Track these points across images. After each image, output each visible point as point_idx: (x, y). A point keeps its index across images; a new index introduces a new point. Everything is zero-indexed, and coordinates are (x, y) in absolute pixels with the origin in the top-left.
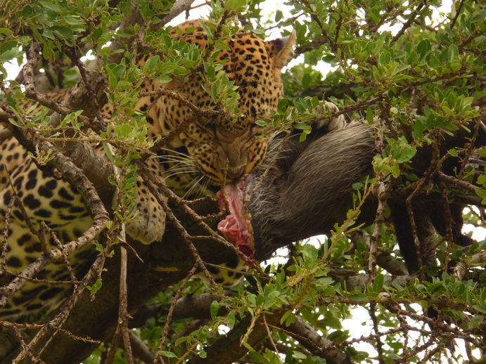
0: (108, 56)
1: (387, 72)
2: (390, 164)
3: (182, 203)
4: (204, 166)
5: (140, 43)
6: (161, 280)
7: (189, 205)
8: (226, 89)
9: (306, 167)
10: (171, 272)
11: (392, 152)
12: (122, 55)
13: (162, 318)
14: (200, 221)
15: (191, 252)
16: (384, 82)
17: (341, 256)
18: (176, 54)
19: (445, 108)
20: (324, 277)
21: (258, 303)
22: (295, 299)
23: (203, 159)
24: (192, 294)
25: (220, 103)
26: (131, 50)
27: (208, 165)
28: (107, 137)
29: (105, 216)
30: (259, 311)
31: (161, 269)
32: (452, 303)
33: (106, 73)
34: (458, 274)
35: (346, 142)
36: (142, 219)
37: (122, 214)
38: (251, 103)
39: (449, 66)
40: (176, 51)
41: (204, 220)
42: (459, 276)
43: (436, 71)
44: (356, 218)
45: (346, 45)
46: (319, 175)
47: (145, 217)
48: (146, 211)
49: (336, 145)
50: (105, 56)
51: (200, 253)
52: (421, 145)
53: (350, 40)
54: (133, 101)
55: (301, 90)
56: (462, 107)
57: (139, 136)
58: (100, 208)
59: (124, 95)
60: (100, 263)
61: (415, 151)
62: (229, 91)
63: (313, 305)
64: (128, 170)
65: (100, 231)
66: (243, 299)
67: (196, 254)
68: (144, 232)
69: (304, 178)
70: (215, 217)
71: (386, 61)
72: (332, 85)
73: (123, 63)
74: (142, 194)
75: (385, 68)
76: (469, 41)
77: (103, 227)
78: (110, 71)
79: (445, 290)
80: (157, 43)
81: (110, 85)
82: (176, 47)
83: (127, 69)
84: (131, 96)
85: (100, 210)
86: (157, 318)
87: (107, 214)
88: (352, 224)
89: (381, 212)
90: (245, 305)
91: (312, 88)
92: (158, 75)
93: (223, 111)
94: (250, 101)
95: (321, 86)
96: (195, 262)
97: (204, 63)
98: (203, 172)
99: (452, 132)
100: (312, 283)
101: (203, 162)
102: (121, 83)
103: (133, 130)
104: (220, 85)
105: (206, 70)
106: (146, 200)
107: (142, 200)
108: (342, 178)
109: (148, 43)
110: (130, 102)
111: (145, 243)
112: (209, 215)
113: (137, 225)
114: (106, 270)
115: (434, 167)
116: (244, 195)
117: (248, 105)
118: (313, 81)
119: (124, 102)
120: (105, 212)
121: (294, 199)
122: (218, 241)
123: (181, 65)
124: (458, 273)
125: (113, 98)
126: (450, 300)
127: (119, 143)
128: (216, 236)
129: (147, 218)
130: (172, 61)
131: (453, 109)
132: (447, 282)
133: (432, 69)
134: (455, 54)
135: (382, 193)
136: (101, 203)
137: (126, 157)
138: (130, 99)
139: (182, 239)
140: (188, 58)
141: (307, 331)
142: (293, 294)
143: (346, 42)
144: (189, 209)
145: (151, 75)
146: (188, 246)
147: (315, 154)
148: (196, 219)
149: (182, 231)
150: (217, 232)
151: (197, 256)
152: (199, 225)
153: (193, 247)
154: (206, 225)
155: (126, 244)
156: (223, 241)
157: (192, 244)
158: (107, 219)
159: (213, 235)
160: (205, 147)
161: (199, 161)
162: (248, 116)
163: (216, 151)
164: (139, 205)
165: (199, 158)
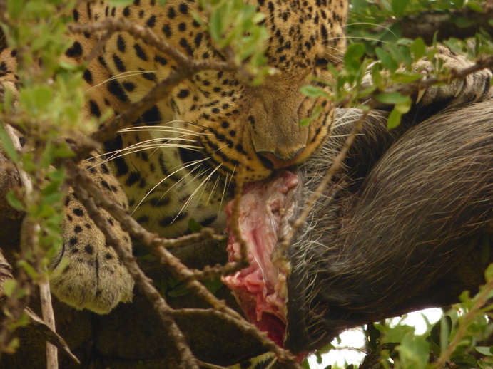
3: (155, 245)
4: (223, 147)
7: (169, 248)
8: (240, 18)
9: (401, 173)
14: (189, 279)
15: (172, 342)
17: (471, 349)
23: (221, 131)
25: (228, 48)
27: (230, 144)
29: (4, 271)
35: (481, 127)
36: (85, 268)
37: (34, 265)
38: (321, 19)
41: (198, 278)
46: (426, 190)
47: (90, 263)
48: (89, 250)
49: (461, 132)
59: (40, 28)
62: (247, 23)
67: (182, 346)
68: (94, 292)
69: (397, 195)
72: (452, 10)
74: (75, 217)
84: (53, 31)
87: (7, 268)
93: (233, 64)
94: (320, 14)
95: (429, 13)
96: (180, 361)
98: (218, 158)
101: (221, 138)
102: (31, 6)
104: (229, 12)
106: (85, 228)
107: (78, 229)
108: (473, 199)
110: (50, 42)
111: (101, 312)
112: (208, 268)
113: (78, 281)
116: (281, 225)
117: (316, 20)
121: (375, 233)
122: (226, 320)
127: (28, 125)
128: (222, 310)
129: (95, 264)
138: (51, 37)
144: (169, 255)
146: (164, 328)
147: (419, 146)
148: (183, 275)
149: (155, 298)
150: (223, 301)
151: (184, 349)
152: (188, 287)
153: (176, 332)
154: (203, 288)
155: (44, 327)
156: (237, 321)
157: (174, 325)
158: (8, 276)
159: (217, 307)
160: (226, 106)
161: (211, 136)
162: (316, 42)
163: (249, 115)
164: (74, 241)
165: (211, 130)
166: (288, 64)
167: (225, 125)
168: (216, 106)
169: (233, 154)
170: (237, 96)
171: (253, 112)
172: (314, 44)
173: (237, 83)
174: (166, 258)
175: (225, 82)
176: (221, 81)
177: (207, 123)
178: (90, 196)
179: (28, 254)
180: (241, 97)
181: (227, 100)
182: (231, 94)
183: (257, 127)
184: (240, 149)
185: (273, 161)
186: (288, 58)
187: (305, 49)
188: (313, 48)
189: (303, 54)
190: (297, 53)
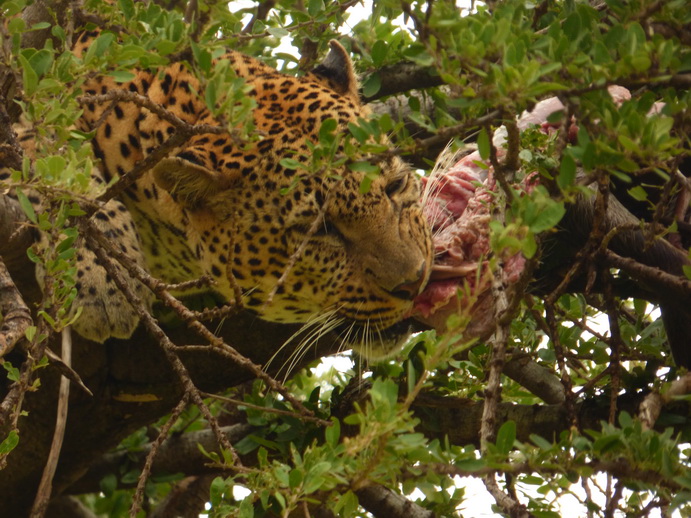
0: (21, 34)
1: (521, 79)
2: (519, 236)
3: (160, 288)
5: (79, 11)
6: (127, 416)
8: (231, 90)
10: (144, 403)
11: (523, 213)
12: (47, 32)
13: (128, 475)
14: (191, 319)
15: (177, 374)
16: (514, 97)
18: (142, 29)
19: (624, 140)
20: (407, 433)
21: (294, 483)
22: (359, 471)
23: (350, 295)
24: (182, 432)
25: (222, 116)
26: (62, 23)
28: (22, 180)
29: (24, 314)
30: (294, 498)
31: (128, 398)
32: (637, 470)
33: (19, 65)
34: (647, 415)
39: (628, 63)
40: (144, 24)
41: (199, 319)
42: (649, 417)
43: (606, 71)
44: (462, 330)
45: (444, 28)
50: (16, 36)
51: (191, 376)
52: (572, 199)
53: (451, 19)
54: (68, 115)
55: (369, 70)
56: (653, 135)
57: (79, 176)
58: (15, 300)
59: (53, 103)
60: (15, 401)
61: (561, 212)
62: (238, 95)
64: (63, 237)
65: (15, 341)
66: (268, 474)
67: (185, 378)
70: (217, 314)
71: (516, 58)
73: (48, 48)
75: (516, 72)
76: (658, 8)
77: (19, 334)
78: (25, 62)
79: (624, 448)
80: (109, 10)
81: (26, 85)
82: (143, 16)
83: (57, 56)
84: (64, 106)
85: (14, 304)
86: (119, 477)
87: (26, 311)
88: (457, 339)
89: (501, 345)
90: (271, 486)
92: (110, 69)
96: (183, 393)
97: (192, 45)
99: (628, 174)
100: (388, 444)
102: (45, 83)
103: (69, 167)
104: (222, 84)
105: (196, 58)
109: (94, 9)
110: (61, 116)
112: (207, 310)
114: (25, 414)
115: (594, 245)
118: (392, 53)
119: (52, 117)
120: (24, 306)
122: (224, 355)
123: (154, 49)
124: (648, 412)
125: (31, 110)
126: (633, 463)
127: (45, 189)
128: (220, 346)
129: (101, 303)
130: (136, 43)
131: (638, 141)
132: (628, 432)
133: (598, 68)
134: (638, 40)
135: (503, 312)
136: (16, 291)
137: (59, 214)
138: (63, 111)
139: (160, 350)
140: (164, 37)
141: (386, 493)
142: (355, 462)
143: (445, 23)
144: (173, 298)
145: (98, 69)
146: (169, 365)
148: (185, 316)
149: (160, 336)
150: (221, 338)
151: (187, 382)
152: (190, 326)
153: (180, 366)
154: (203, 327)
155: (61, 364)
156: (233, 355)
157: (178, 360)
158: (27, 319)
159: (216, 344)
161: (345, 304)
163: (364, 269)
164: (79, 286)
165: (342, 300)
167: (350, 289)
168: (333, 282)
169: (370, 306)
170: (343, 263)
171: (365, 265)
173: (336, 254)
174: (170, 301)
175: (326, 261)
176: (321, 262)
177: (336, 298)
178: (101, 246)
179: (47, 304)
180: (347, 262)
181: (338, 272)
182: (337, 266)
183: (377, 274)
184: (373, 298)
185: (407, 289)
186: (360, 205)
189: (370, 195)
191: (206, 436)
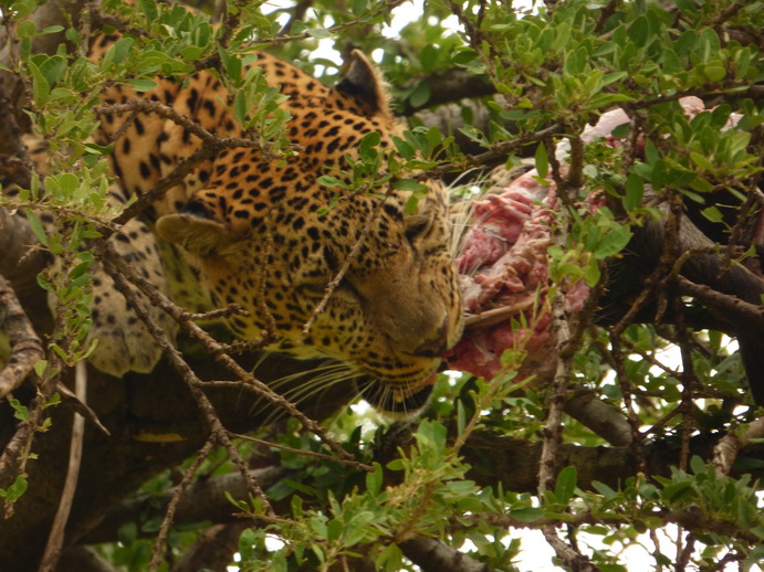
0: (31, 38)
1: (582, 90)
2: (581, 263)
3: (185, 318)
5: (97, 12)
6: (149, 458)
10: (167, 444)
11: (585, 238)
12: (61, 37)
13: (149, 523)
14: (218, 352)
15: (202, 413)
16: (575, 109)
18: (165, 32)
19: (696, 157)
20: (458, 479)
21: (333, 535)
22: (403, 522)
24: (208, 476)
25: (252, 129)
26: (77, 25)
28: (31, 199)
29: (34, 345)
30: (333, 552)
31: (149, 438)
32: (711, 520)
33: (29, 72)
34: (722, 460)
39: (701, 71)
40: (167, 27)
41: (227, 351)
42: (724, 462)
43: (676, 80)
44: (518, 366)
45: (498, 32)
47: (115, 334)
50: (26, 40)
51: (219, 415)
52: (639, 222)
53: (506, 23)
54: (83, 128)
55: (417, 77)
56: (728, 152)
57: (93, 196)
58: (24, 329)
59: (65, 115)
60: (23, 442)
61: (628, 236)
62: (270, 106)
63: (438, 533)
64: (78, 261)
65: (24, 375)
66: (303, 525)
67: (211, 417)
70: (248, 347)
71: (578, 67)
73: (61, 54)
75: (578, 82)
76: (734, 12)
77: (29, 367)
78: (36, 70)
79: (696, 496)
80: (129, 12)
81: (36, 95)
82: (166, 19)
83: (71, 62)
84: (78, 118)
85: (24, 333)
86: (139, 524)
87: (37, 342)
88: (512, 377)
89: (563, 380)
90: (306, 538)
91: (440, 73)
92: (130, 76)
93: (258, 145)
96: (210, 433)
97: (219, 50)
99: (701, 194)
100: (435, 492)
102: (57, 92)
103: (82, 184)
104: (252, 94)
105: (224, 65)
109: (113, 10)
110: (75, 129)
112: (235, 342)
114: (35, 457)
115: (665, 270)
118: (442, 58)
119: (65, 130)
120: (34, 337)
122: (255, 391)
123: (178, 55)
124: (723, 456)
125: (42, 122)
126: (706, 513)
128: (250, 382)
130: (158, 48)
131: (712, 158)
132: (701, 478)
133: (667, 77)
134: (712, 47)
135: (564, 343)
136: (26, 319)
137: (72, 236)
138: (77, 124)
139: (184, 385)
140: (189, 42)
141: (434, 543)
142: (398, 512)
143: (499, 27)
144: (198, 329)
145: (116, 77)
146: (195, 403)
148: (212, 348)
149: (184, 371)
150: (251, 374)
151: (214, 421)
152: (217, 360)
153: (206, 404)
154: (231, 360)
155: (75, 401)
156: (265, 392)
157: (204, 397)
159: (246, 379)
160: (360, 339)
162: (388, 225)
164: (95, 314)
166: (377, 263)
168: (353, 342)
172: (387, 228)
173: (352, 311)
174: (195, 331)
175: (342, 318)
176: (337, 319)
178: (119, 271)
179: (58, 336)
186: (373, 259)
187: (382, 240)
188: (389, 233)
189: (385, 245)
190: (379, 248)
191: (235, 480)
